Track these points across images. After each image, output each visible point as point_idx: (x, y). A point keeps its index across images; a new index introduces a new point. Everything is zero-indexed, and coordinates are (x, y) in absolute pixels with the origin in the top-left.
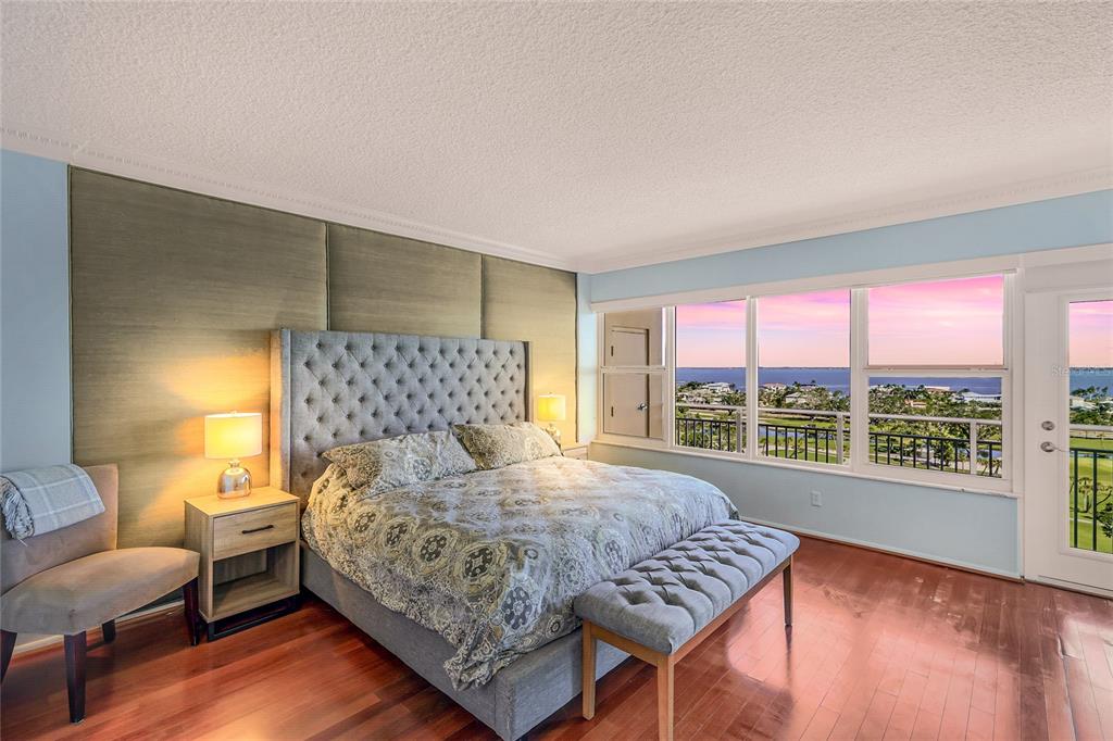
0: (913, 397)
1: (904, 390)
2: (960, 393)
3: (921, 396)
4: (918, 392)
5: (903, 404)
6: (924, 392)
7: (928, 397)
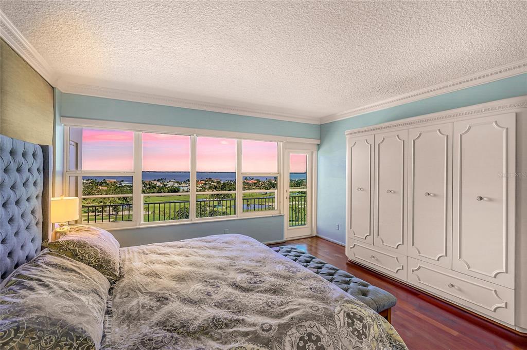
0: (101, 185)
1: (97, 181)
2: (120, 182)
3: (104, 184)
4: (102, 183)
5: (97, 188)
6: (106, 182)
7: (108, 184)
